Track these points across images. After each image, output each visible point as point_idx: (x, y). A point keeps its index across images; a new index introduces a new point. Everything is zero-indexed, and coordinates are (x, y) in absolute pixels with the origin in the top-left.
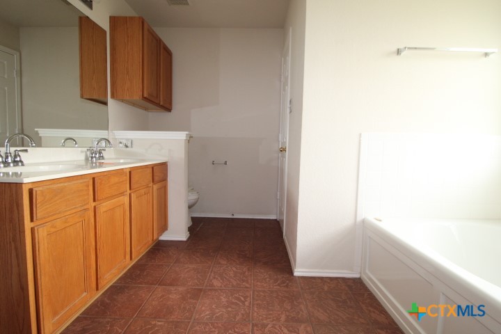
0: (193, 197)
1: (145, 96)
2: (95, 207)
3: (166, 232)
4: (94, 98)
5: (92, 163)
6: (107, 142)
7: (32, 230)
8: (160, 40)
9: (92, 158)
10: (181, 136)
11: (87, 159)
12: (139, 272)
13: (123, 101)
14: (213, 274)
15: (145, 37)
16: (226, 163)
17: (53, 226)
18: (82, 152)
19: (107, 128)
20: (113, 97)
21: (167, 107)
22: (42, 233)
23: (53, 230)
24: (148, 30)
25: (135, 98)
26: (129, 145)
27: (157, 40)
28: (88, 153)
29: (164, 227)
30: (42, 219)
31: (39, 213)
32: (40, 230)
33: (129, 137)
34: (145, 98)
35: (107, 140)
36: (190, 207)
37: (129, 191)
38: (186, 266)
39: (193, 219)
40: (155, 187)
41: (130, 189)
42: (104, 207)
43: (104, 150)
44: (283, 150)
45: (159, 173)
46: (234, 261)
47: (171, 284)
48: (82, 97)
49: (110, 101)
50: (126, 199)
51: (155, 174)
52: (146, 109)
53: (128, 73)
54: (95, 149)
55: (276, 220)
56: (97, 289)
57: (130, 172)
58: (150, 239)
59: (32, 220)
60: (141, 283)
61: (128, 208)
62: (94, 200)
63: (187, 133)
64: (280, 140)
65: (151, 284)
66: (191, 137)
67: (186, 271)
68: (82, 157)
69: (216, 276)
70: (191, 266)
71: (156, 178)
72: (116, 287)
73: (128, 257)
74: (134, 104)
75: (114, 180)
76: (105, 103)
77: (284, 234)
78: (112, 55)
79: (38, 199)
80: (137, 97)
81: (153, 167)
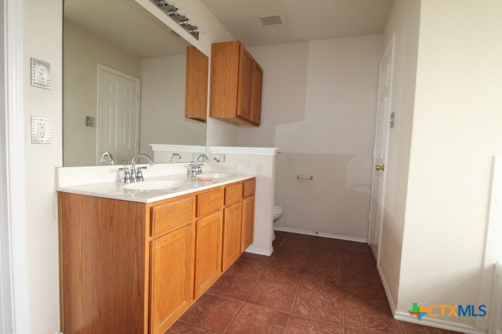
0: (279, 211)
1: (238, 114)
2: (196, 222)
3: (251, 245)
4: (196, 117)
5: (193, 176)
6: (205, 157)
7: (151, 243)
8: (253, 60)
9: (193, 172)
10: (270, 152)
11: (188, 173)
12: (227, 284)
13: (218, 119)
14: (299, 300)
15: (241, 59)
16: (311, 178)
17: (165, 241)
18: (185, 166)
19: (204, 144)
20: (211, 116)
21: (256, 123)
22: (157, 247)
23: (165, 244)
24: (244, 52)
25: (229, 116)
26: (222, 159)
27: (251, 60)
28: (190, 168)
29: (250, 241)
30: (157, 234)
31: (156, 229)
32: (156, 243)
33: (223, 153)
34: (238, 117)
35: (204, 156)
36: (275, 221)
37: (223, 207)
38: (272, 285)
39: (277, 233)
40: (245, 202)
41: (224, 204)
42: (204, 222)
43: (202, 164)
44: (380, 168)
45: (248, 188)
46: (321, 288)
47: (257, 303)
48: (186, 117)
49: (209, 119)
50: (221, 214)
51: (245, 190)
52: (237, 124)
53: (224, 94)
54: (195, 164)
55: (366, 244)
56: (194, 298)
57: (225, 189)
58: (238, 252)
59: (151, 235)
60: (229, 296)
61: (221, 223)
62: (196, 216)
63: (276, 149)
64: (375, 155)
65: (240, 299)
66: (279, 153)
67: (271, 290)
68: (185, 171)
69: (303, 303)
70: (277, 286)
71: (246, 194)
72: (208, 296)
73: (220, 269)
74: (227, 121)
75: (213, 196)
76: (204, 121)
77: (378, 263)
78: (212, 78)
79: (157, 216)
80: (231, 115)
81: (243, 183)
